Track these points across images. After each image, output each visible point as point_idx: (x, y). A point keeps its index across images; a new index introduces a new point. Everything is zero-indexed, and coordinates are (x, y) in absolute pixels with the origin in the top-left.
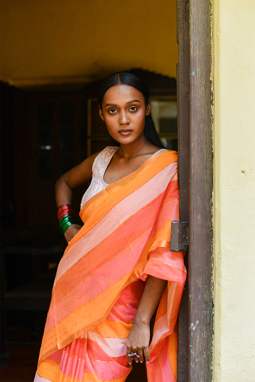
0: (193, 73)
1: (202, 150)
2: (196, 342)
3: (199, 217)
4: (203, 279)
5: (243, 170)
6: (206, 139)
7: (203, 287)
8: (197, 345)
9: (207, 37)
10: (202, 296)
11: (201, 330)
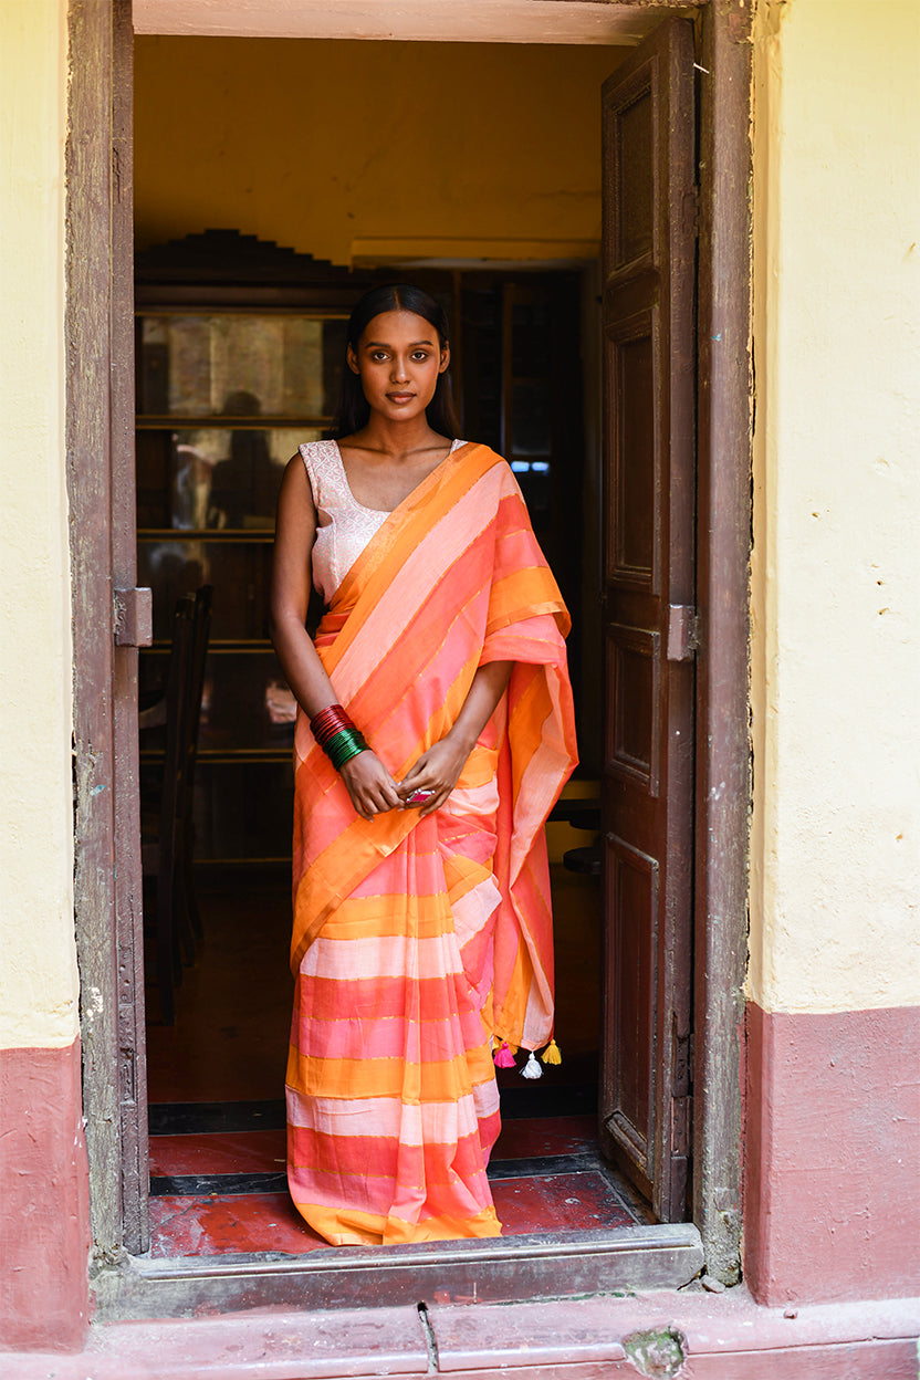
0: (718, 338)
1: (732, 476)
2: (719, 822)
3: (727, 595)
4: (733, 706)
5: (815, 511)
6: (739, 456)
7: (733, 721)
8: (723, 826)
9: (743, 272)
10: (731, 738)
11: (729, 799)
